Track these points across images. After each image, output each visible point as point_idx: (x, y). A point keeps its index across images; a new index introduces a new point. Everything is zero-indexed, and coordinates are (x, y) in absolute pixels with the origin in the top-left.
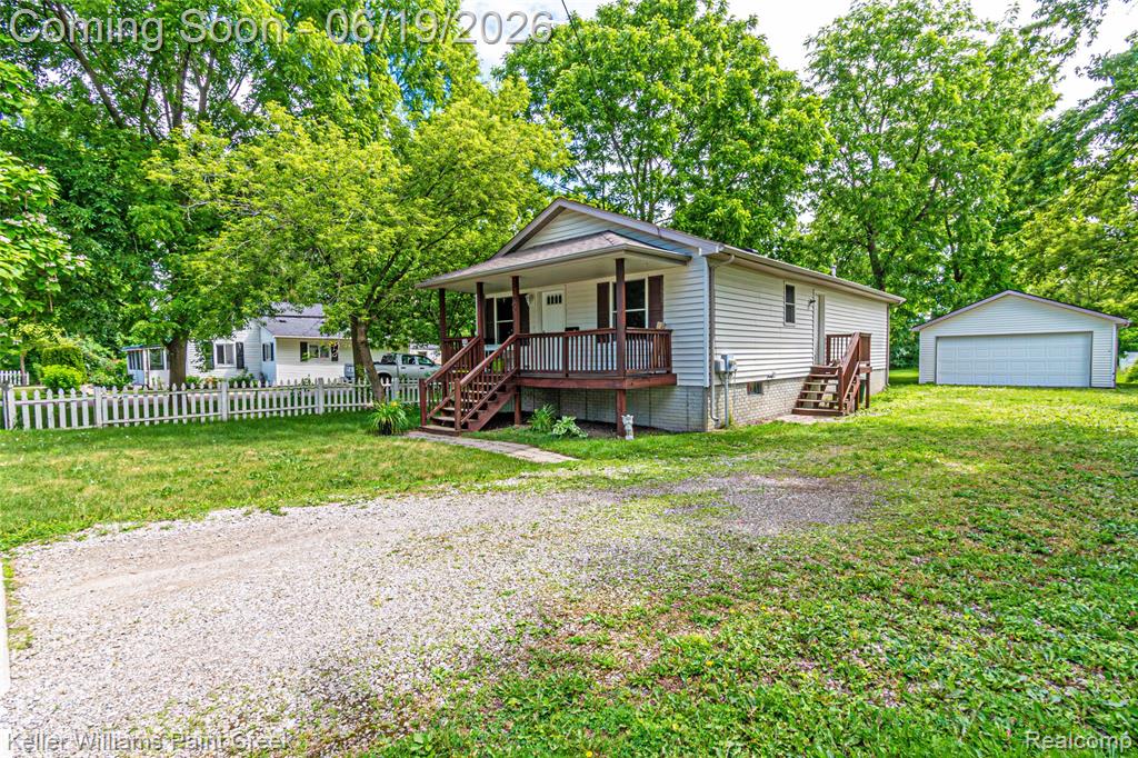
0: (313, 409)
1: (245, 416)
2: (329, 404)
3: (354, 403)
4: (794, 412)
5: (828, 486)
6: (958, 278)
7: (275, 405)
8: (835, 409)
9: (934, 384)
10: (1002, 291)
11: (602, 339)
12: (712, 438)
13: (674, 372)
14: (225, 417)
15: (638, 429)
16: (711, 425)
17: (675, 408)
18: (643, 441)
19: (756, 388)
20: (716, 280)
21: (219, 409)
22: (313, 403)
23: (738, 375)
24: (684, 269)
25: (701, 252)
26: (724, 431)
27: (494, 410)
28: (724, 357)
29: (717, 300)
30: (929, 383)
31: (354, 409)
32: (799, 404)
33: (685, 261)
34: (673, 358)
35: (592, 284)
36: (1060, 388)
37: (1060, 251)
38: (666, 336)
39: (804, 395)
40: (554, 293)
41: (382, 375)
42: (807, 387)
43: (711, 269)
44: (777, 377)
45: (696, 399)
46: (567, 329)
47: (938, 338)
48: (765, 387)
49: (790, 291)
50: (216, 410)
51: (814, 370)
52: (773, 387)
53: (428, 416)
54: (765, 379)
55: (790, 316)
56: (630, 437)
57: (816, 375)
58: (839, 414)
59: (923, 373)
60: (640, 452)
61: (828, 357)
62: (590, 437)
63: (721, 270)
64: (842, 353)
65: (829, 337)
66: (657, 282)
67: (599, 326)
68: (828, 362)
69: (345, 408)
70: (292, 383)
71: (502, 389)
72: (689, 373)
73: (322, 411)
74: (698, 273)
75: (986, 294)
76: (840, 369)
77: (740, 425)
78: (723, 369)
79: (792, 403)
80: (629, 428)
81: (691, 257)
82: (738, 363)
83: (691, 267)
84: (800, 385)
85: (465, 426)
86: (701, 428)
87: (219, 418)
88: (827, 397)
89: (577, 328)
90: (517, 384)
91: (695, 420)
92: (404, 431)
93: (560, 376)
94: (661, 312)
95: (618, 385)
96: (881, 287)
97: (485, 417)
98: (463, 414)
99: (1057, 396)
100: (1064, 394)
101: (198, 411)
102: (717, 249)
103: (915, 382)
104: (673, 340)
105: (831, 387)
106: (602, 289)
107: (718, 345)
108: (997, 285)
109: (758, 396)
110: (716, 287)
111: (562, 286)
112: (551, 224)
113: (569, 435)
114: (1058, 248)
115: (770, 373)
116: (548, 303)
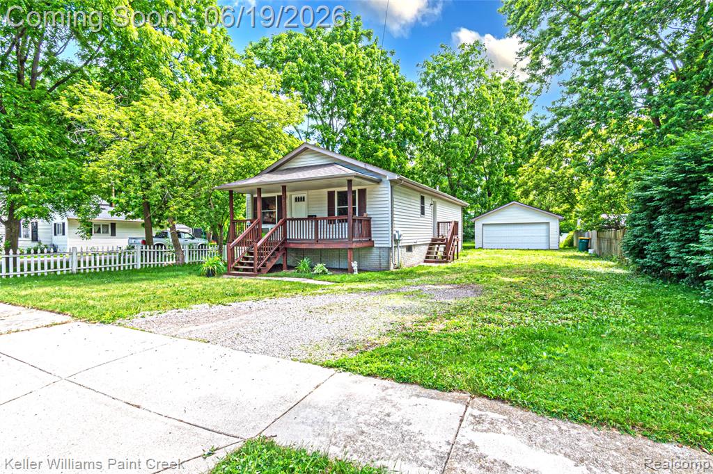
0: (133, 266)
1: (87, 271)
2: (144, 262)
3: (160, 262)
4: (425, 261)
5: (461, 286)
6: (490, 195)
7: (108, 263)
8: (445, 258)
9: (482, 248)
10: (510, 202)
11: (331, 222)
12: (392, 273)
13: (373, 239)
14: (75, 271)
15: (360, 270)
16: (392, 268)
17: (374, 258)
18: (363, 275)
19: (409, 248)
20: (394, 193)
21: (70, 266)
22: (133, 262)
23: (403, 241)
24: (378, 186)
25: (388, 179)
26: (398, 270)
27: (274, 262)
28: (397, 232)
29: (395, 203)
30: (481, 248)
31: (160, 265)
32: (427, 257)
33: (379, 182)
34: (372, 232)
35: (325, 191)
36: (537, 250)
37: (535, 183)
38: (369, 220)
39: (429, 253)
40: (300, 196)
41: (158, 245)
42: (430, 249)
43: (392, 187)
44: (418, 243)
45: (385, 254)
46: (309, 216)
47: (483, 225)
48: (413, 248)
49: (423, 198)
50: (68, 267)
51: (433, 240)
52: (416, 248)
53: (232, 266)
54: (413, 244)
55: (423, 213)
56: (356, 273)
57: (434, 242)
58: (447, 262)
59: (477, 242)
60: (361, 280)
61: (439, 233)
62: (333, 275)
63: (397, 187)
64: (446, 232)
65: (439, 223)
66: (363, 193)
67: (329, 215)
68: (439, 236)
69: (154, 265)
70: (110, 249)
71: (278, 250)
72: (381, 239)
73: (139, 267)
74: (385, 190)
75: (503, 203)
76: (447, 239)
77: (405, 268)
78: (397, 238)
79: (424, 257)
80: (355, 268)
81: (381, 180)
82: (404, 235)
83: (382, 185)
84: (427, 247)
85: (259, 271)
86: (388, 268)
87: (70, 271)
88: (440, 254)
89: (315, 216)
90: (285, 247)
91: (384, 264)
92: (220, 274)
93: (314, 242)
94: (365, 208)
95: (349, 247)
96: (454, 196)
97: (270, 265)
98: (258, 264)
99: (537, 253)
100: (539, 252)
101: (55, 267)
102: (396, 177)
103: (474, 247)
104: (372, 223)
105: (442, 248)
106: (331, 195)
107: (395, 226)
108: (507, 199)
109: (410, 253)
110: (394, 196)
111: (306, 192)
112: (298, 157)
113: (324, 273)
114: (534, 182)
115: (415, 241)
116: (296, 201)
